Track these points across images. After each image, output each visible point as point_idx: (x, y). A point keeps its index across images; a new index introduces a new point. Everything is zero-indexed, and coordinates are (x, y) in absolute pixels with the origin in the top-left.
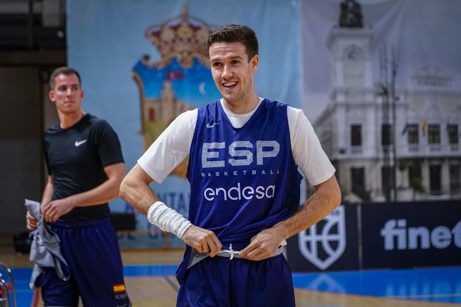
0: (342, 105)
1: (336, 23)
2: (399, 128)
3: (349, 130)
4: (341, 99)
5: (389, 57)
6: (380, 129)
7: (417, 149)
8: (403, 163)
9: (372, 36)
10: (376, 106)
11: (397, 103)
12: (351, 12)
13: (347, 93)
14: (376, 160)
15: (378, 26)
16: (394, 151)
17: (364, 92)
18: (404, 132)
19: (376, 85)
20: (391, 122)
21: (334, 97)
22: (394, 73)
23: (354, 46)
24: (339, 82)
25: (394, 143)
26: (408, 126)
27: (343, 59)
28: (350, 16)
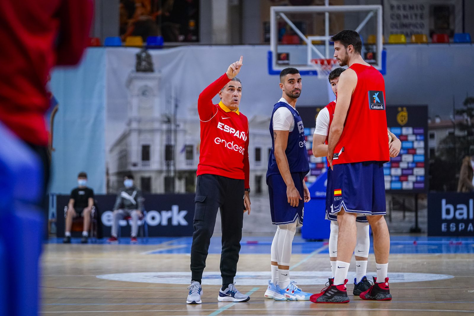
0: (135, 130)
1: (133, 68)
2: (179, 148)
3: (140, 149)
4: (134, 125)
5: (173, 95)
6: (163, 149)
7: (191, 164)
8: (181, 174)
9: (160, 79)
10: (161, 131)
11: (178, 129)
12: (145, 60)
13: (139, 121)
14: (160, 172)
15: (166, 70)
16: (174, 165)
17: (153, 120)
18: (183, 151)
19: (162, 115)
20: (173, 143)
21: (129, 123)
22: (176, 106)
23: (146, 86)
24: (134, 113)
25: (174, 159)
26: (186, 146)
27: (138, 96)
28: (144, 63)
